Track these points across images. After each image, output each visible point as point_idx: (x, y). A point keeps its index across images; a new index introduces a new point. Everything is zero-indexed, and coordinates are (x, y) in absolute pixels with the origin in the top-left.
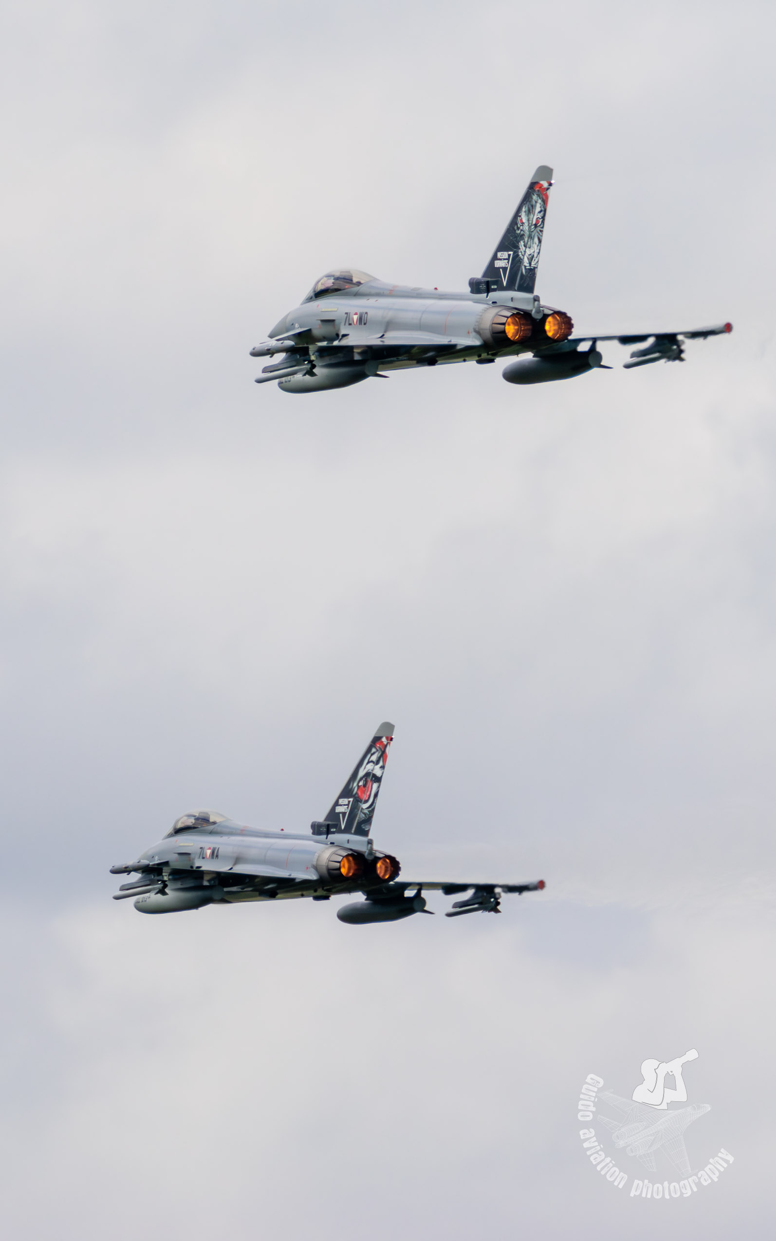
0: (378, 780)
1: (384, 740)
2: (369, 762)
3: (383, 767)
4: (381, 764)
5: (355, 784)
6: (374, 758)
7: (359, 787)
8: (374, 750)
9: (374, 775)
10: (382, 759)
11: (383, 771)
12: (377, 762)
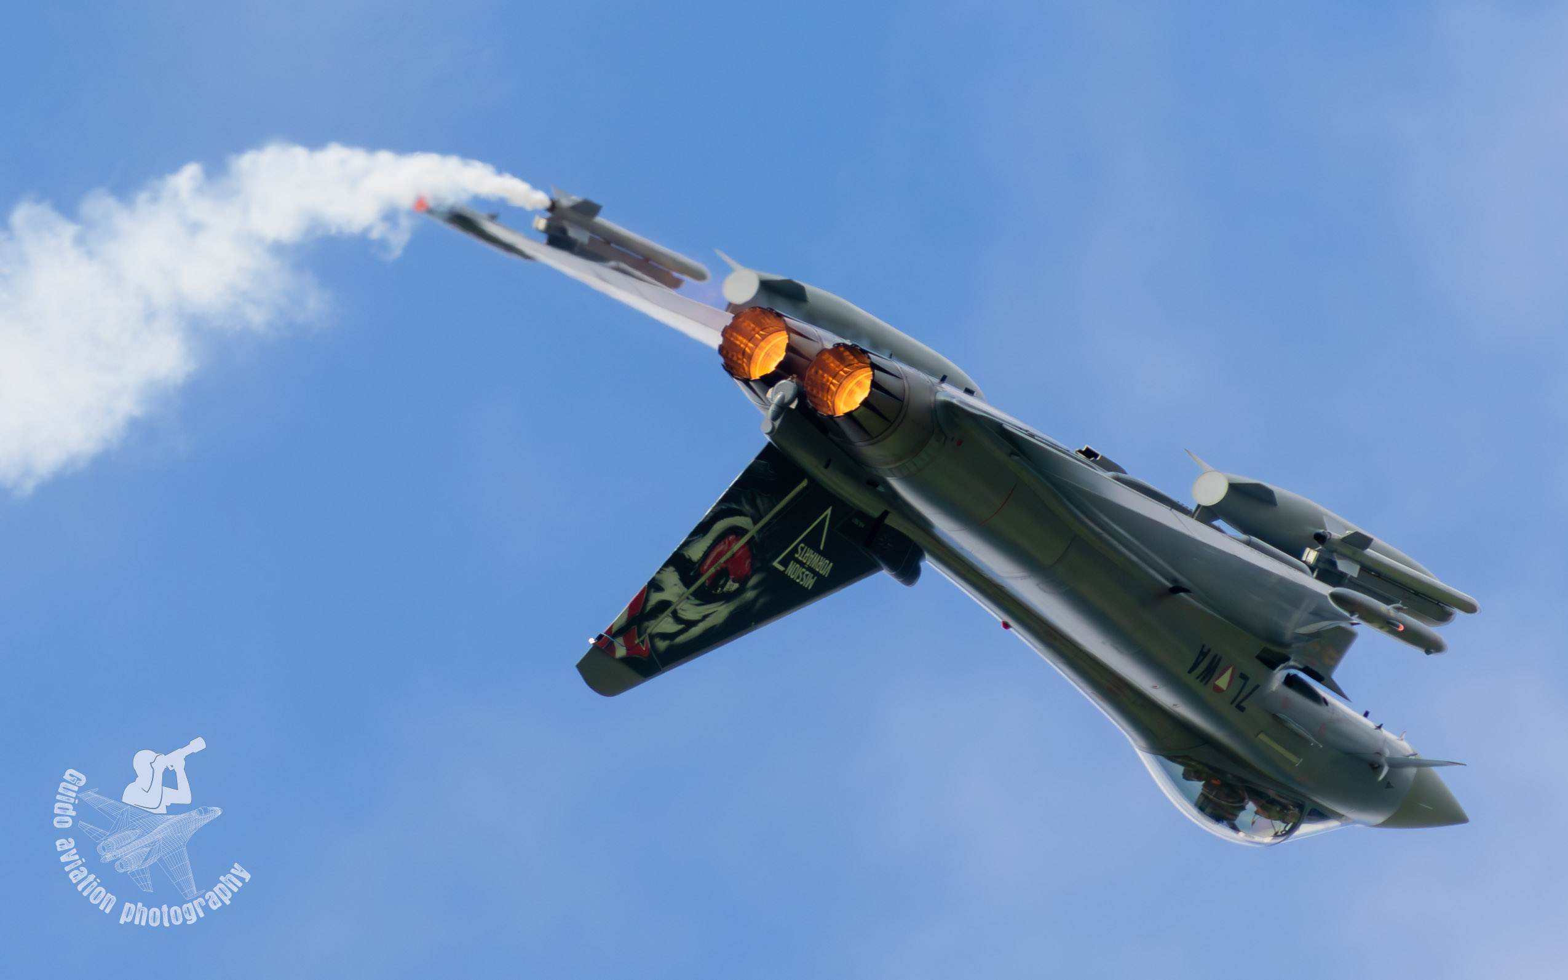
0: (678, 561)
1: (621, 652)
2: (691, 624)
3: (654, 585)
4: (655, 598)
5: (750, 595)
6: (666, 624)
7: (743, 581)
8: (662, 645)
9: (687, 581)
10: (648, 608)
11: (658, 577)
12: (664, 605)
